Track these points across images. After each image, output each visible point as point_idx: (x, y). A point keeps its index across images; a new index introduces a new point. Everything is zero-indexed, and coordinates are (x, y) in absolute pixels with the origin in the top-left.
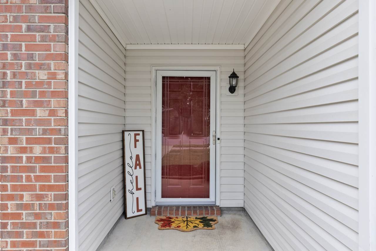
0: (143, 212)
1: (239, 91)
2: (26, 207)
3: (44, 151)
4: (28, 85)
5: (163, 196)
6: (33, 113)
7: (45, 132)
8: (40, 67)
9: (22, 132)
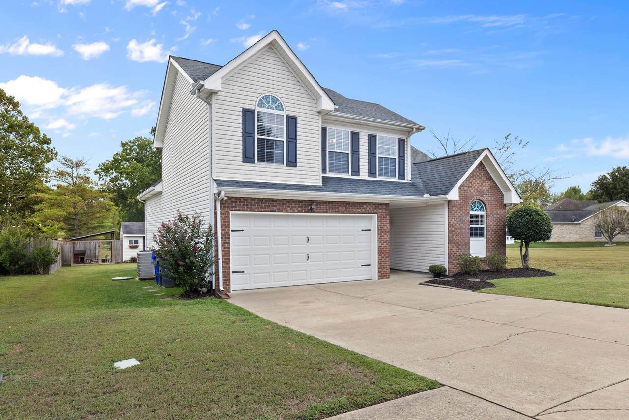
2: (383, 257)
3: (386, 244)
4: (383, 230)
6: (384, 236)
7: (386, 240)
9: (382, 240)
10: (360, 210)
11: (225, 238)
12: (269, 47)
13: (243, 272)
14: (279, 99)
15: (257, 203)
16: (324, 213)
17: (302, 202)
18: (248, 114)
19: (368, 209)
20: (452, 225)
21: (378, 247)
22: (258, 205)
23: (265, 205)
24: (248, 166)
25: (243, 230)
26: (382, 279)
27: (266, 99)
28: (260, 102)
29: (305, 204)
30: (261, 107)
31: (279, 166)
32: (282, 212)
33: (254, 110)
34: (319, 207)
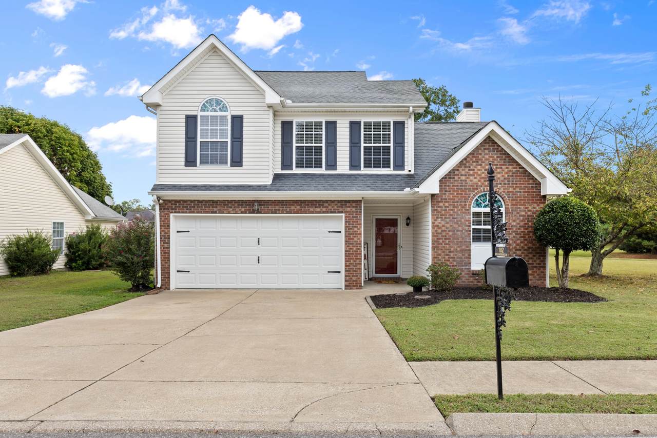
0: (367, 280)
1: (411, 225)
2: (352, 264)
3: (356, 249)
4: (352, 232)
5: (376, 273)
6: (353, 239)
7: (357, 244)
8: (355, 227)
9: (351, 244)
10: (319, 210)
11: (165, 238)
12: (214, 51)
13: (189, 272)
14: (223, 100)
15: (197, 205)
16: (272, 213)
17: (247, 202)
18: (191, 120)
19: (330, 207)
20: (438, 226)
21: (346, 251)
22: (197, 207)
23: (205, 207)
24: (191, 170)
25: (188, 231)
26: (351, 289)
27: (210, 102)
28: (204, 107)
29: (250, 205)
30: (204, 111)
31: (223, 167)
32: (224, 213)
33: (197, 116)
34: (266, 207)
